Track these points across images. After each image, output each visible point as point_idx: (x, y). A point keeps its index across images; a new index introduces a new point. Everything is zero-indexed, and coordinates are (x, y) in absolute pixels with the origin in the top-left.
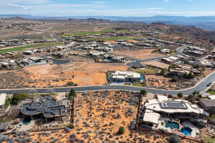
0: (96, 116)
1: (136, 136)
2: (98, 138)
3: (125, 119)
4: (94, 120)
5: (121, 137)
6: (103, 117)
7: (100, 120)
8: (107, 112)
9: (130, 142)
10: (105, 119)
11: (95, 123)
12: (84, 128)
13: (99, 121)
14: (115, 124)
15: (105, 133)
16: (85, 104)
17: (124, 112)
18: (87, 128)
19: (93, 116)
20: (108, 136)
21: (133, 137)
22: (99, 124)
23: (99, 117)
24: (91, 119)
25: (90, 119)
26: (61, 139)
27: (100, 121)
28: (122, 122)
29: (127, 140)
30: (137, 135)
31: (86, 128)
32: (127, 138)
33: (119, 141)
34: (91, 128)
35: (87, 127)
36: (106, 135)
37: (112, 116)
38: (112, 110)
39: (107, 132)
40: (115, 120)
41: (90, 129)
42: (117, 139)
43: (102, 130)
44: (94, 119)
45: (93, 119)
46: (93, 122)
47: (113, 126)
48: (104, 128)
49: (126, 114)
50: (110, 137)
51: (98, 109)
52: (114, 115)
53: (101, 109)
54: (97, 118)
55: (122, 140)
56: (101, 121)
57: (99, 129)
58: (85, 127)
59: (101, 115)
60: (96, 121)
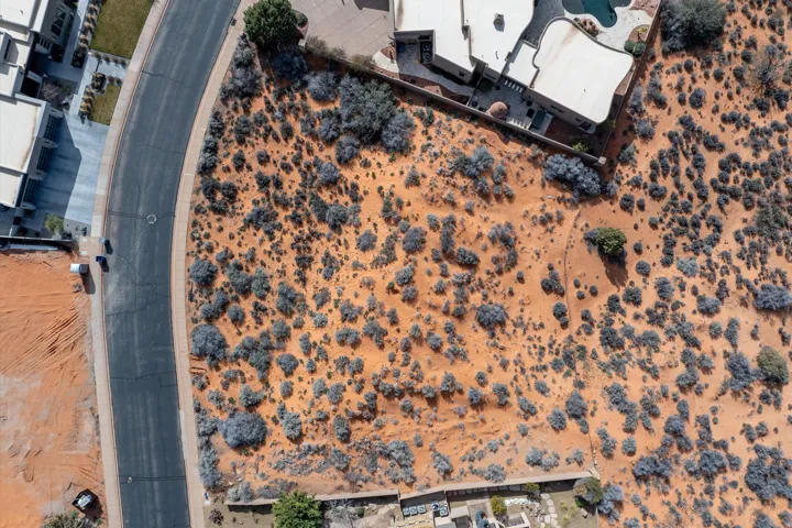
0: (504, 365)
1: (636, 184)
2: (649, 354)
3: (519, 208)
4: (529, 373)
5: (638, 250)
6: (502, 324)
7: (521, 339)
8: (476, 299)
9: (666, 215)
10: (513, 314)
11: (545, 368)
12: (594, 423)
13: (528, 343)
14: (551, 268)
15: (611, 323)
16: (390, 430)
17: (477, 200)
18: (590, 409)
19: (500, 378)
20: (630, 310)
21: (639, 195)
22: (550, 346)
23: (501, 344)
24: (524, 389)
25: (526, 395)
26: (653, 518)
27: (530, 339)
28: (541, 229)
29: (654, 226)
30: (632, 176)
31: (592, 414)
32: (645, 228)
33: (659, 265)
34: (580, 385)
35: (584, 409)
36: (619, 315)
37: (500, 272)
38: (456, 271)
39: (605, 311)
40: (525, 260)
41: (594, 394)
42: (643, 270)
43: (589, 333)
44: (523, 371)
45: (521, 377)
46: (540, 375)
47: (561, 276)
48: (576, 322)
49: (484, 195)
50: (634, 298)
51: (446, 347)
52: (496, 260)
53: (450, 330)
54: (511, 356)
55: (653, 247)
56: (531, 333)
57: (582, 349)
58: (589, 420)
59: (493, 335)
60: (530, 362)
